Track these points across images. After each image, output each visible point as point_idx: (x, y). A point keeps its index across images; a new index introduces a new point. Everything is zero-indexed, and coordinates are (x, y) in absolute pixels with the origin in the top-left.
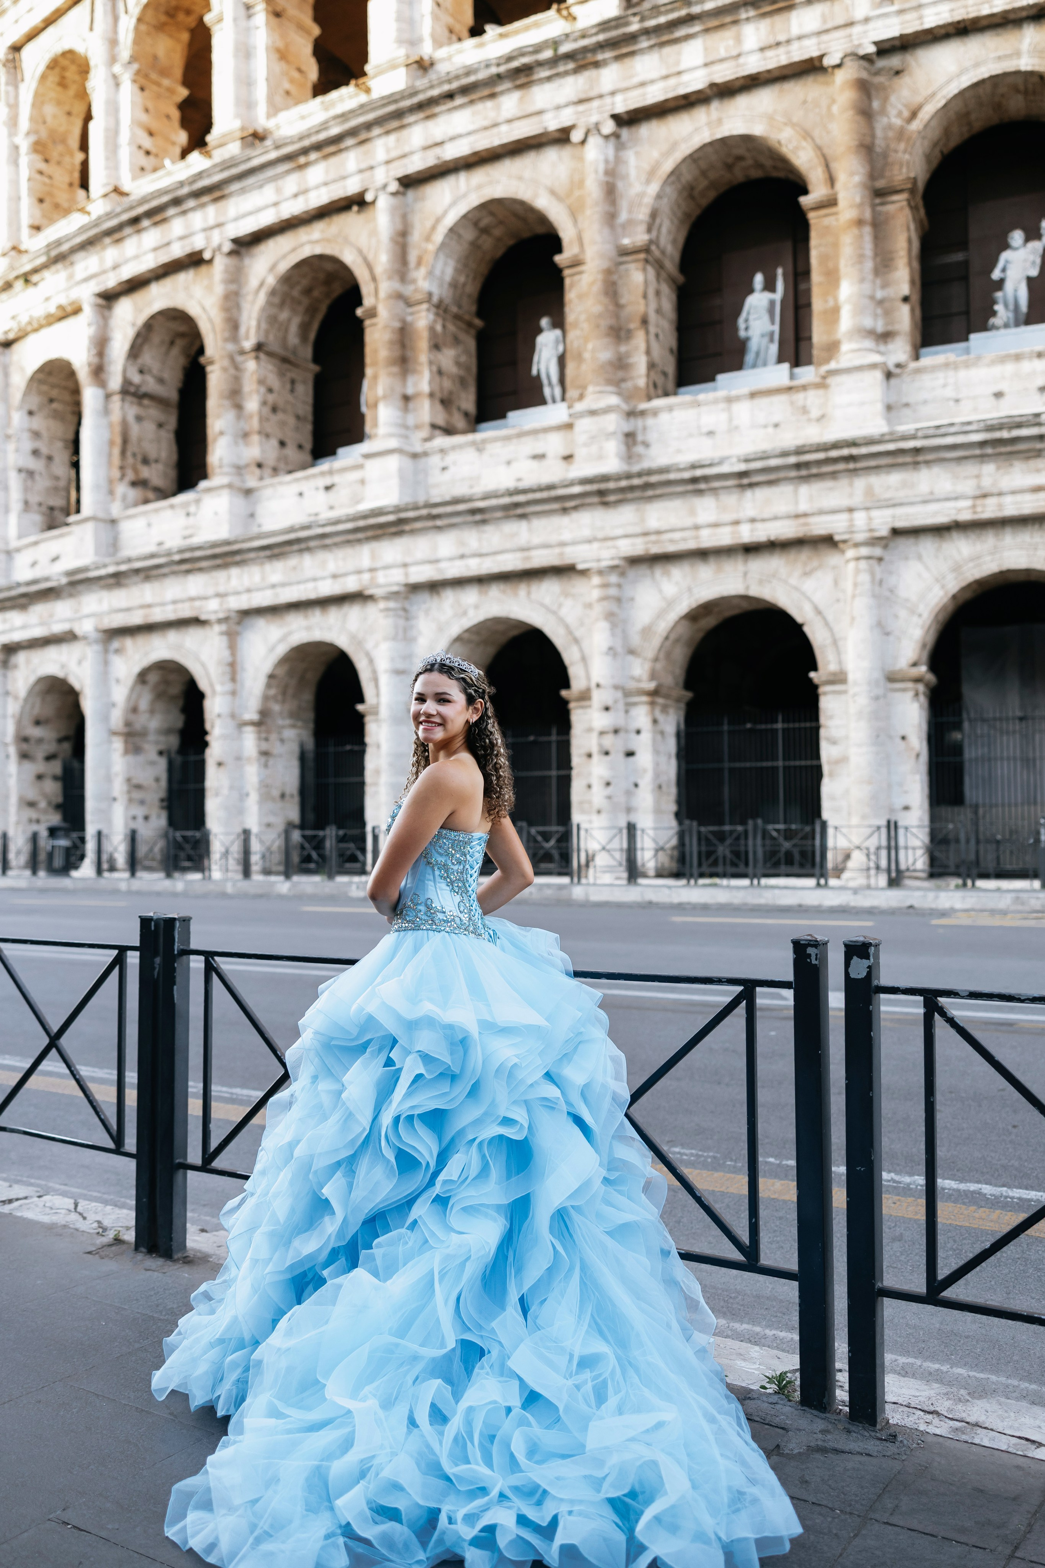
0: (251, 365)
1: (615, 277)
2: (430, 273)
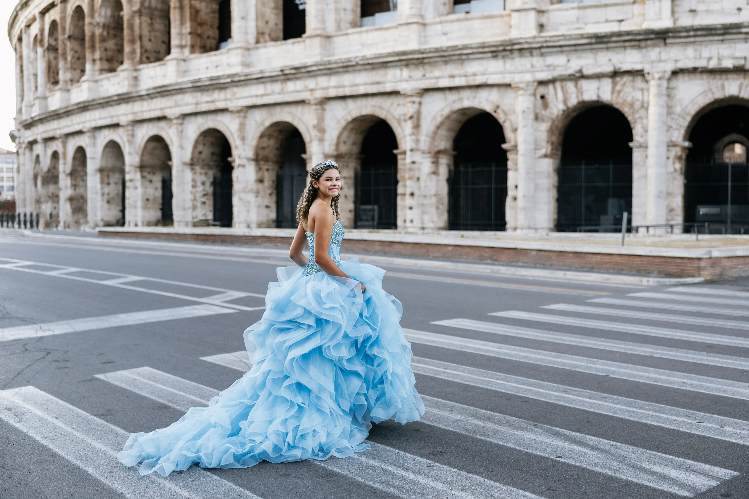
0: (68, 44)
1: (132, 22)
2: (100, 15)
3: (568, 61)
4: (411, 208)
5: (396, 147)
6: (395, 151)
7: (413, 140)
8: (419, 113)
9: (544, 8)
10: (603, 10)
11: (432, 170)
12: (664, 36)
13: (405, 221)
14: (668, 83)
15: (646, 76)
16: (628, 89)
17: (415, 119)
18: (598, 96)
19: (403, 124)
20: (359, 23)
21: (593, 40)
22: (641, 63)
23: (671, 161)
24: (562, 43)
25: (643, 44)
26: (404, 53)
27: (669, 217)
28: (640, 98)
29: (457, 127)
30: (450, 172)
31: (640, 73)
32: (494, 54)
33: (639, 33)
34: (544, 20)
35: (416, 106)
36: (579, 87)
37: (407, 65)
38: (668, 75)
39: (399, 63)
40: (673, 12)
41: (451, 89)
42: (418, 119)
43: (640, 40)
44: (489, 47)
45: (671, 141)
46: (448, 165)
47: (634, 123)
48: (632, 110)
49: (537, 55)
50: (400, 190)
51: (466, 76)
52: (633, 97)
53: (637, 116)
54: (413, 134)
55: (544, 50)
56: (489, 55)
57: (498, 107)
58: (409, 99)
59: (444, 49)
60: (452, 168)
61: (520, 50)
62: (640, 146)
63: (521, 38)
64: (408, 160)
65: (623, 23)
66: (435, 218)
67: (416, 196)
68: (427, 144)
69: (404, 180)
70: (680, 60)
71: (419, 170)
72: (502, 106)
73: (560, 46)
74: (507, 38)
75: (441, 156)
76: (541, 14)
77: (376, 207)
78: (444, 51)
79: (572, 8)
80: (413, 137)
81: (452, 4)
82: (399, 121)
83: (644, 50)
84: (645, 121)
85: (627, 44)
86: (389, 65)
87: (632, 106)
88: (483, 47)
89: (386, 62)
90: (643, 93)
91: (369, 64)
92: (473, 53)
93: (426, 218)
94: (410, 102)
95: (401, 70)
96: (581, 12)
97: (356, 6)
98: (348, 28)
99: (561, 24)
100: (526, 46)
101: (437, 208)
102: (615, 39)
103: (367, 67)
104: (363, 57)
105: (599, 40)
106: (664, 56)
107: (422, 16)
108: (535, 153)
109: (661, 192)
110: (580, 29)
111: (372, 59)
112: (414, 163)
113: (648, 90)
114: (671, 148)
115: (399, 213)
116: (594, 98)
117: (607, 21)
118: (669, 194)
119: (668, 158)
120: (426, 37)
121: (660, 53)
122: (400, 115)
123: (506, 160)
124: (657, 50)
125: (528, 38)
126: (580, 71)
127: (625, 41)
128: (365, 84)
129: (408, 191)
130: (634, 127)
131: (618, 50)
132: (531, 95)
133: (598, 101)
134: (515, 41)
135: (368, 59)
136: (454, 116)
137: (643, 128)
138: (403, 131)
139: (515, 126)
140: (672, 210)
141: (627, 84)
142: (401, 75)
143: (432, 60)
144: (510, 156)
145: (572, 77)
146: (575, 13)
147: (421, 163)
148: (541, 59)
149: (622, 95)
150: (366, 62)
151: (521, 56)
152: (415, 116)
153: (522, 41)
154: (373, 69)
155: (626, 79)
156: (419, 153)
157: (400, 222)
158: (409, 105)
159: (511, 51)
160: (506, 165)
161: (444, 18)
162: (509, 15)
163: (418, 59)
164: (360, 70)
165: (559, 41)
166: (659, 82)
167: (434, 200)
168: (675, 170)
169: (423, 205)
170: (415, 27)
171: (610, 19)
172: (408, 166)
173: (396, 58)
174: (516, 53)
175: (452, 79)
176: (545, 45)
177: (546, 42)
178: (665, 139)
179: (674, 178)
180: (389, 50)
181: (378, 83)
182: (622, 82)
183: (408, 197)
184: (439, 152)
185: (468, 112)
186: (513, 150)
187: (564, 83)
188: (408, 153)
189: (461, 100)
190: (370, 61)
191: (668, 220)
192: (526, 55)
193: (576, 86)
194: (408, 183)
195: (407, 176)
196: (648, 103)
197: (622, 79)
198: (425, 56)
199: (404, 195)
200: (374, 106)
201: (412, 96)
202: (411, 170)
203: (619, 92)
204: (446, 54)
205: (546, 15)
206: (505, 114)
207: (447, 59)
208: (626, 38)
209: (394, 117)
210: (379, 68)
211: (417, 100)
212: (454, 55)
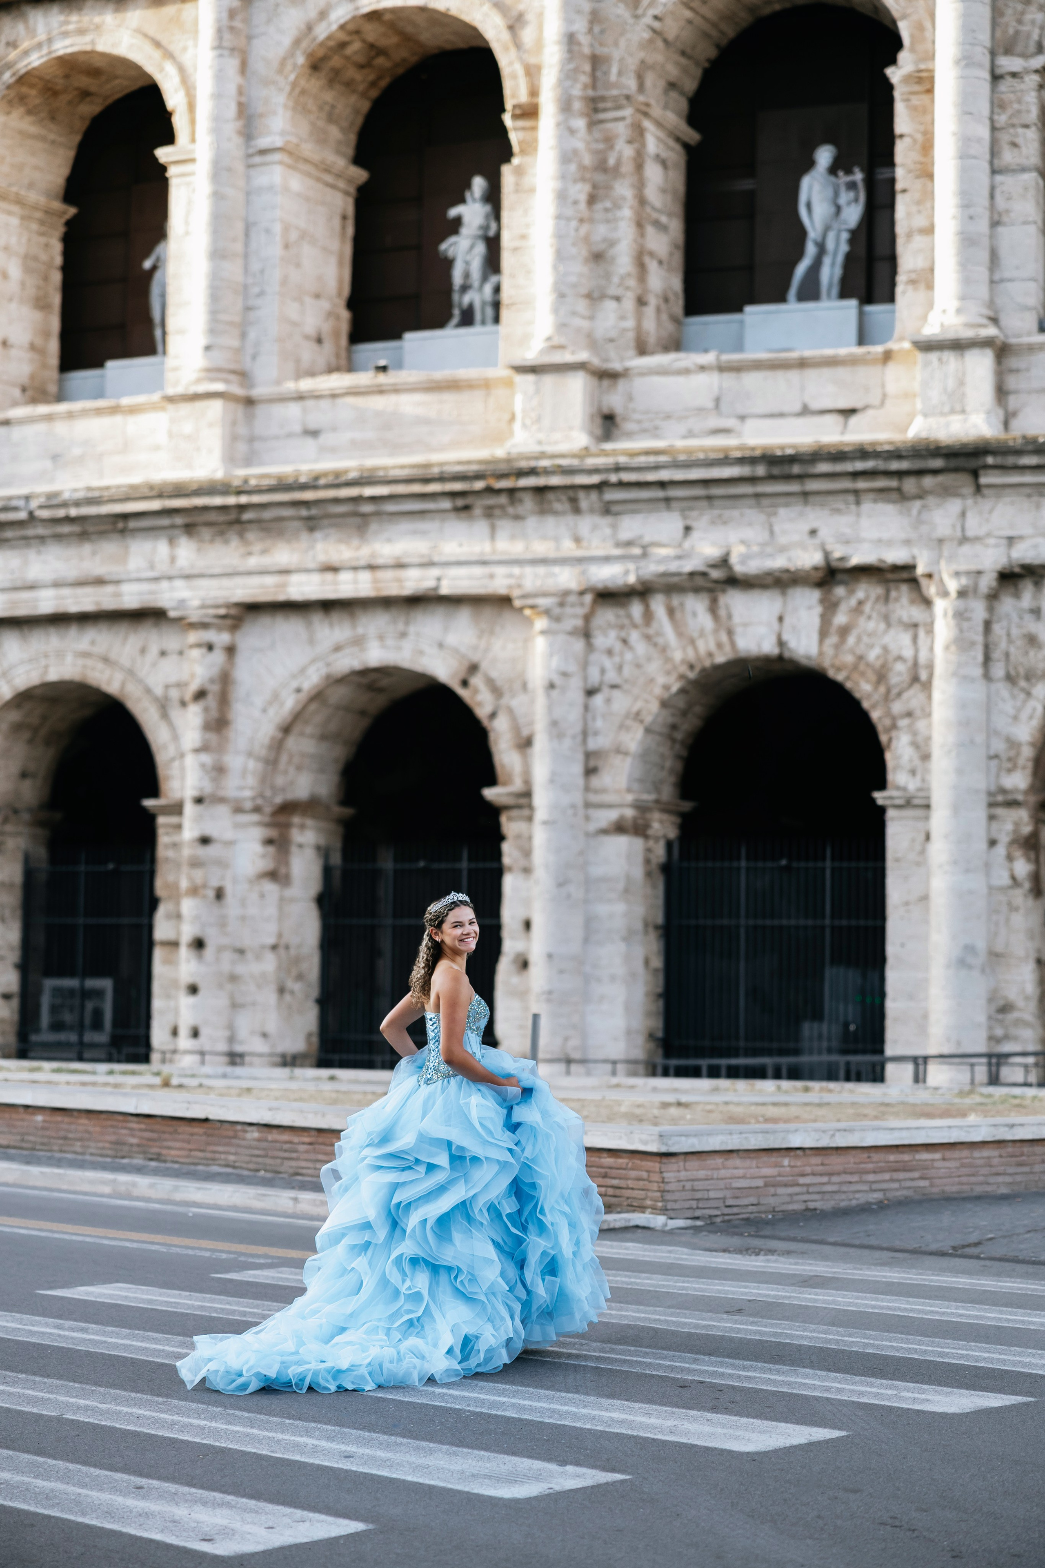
3: (688, 529)
4: (193, 990)
5: (153, 789)
6: (149, 803)
7: (203, 766)
8: (225, 679)
9: (616, 366)
10: (794, 375)
11: (265, 864)
12: (973, 463)
13: (175, 1032)
14: (991, 609)
15: (924, 582)
16: (870, 624)
17: (211, 701)
18: (781, 643)
19: (175, 713)
20: (53, 388)
21: (761, 470)
22: (907, 542)
23: (1001, 850)
24: (664, 475)
25: (910, 485)
26: (179, 490)
27: (999, 1032)
28: (908, 653)
29: (356, 728)
30: (327, 871)
31: (905, 575)
32: (460, 502)
33: (897, 454)
34: (615, 401)
35: (218, 657)
36: (722, 612)
37: (189, 529)
38: (988, 582)
39: (165, 521)
40: (1001, 392)
41: (328, 606)
42: (224, 700)
43: (900, 474)
44: (441, 478)
45: (1003, 791)
46: (324, 852)
47: (888, 730)
48: (882, 689)
49: (592, 511)
50: (162, 930)
51: (372, 567)
52: (885, 649)
53: (897, 707)
54: (203, 748)
55: (610, 495)
56: (446, 504)
57: (473, 668)
58: (193, 637)
59: (303, 479)
60: (336, 859)
61: (540, 491)
62: (908, 804)
63: (542, 455)
64: (189, 833)
65: (854, 420)
66: (272, 1024)
67: (209, 952)
68: (251, 781)
69: (176, 898)
70: (1021, 538)
71: (223, 864)
72: (484, 666)
73: (662, 485)
74: (500, 452)
75: (296, 820)
76: (606, 383)
77: (106, 984)
78: (304, 487)
79: (702, 368)
80: (206, 758)
81: (344, 341)
82: (163, 707)
83: (917, 504)
84: (921, 725)
85: (861, 484)
86: (132, 524)
87: (881, 676)
88: (426, 481)
89: (125, 517)
90: (915, 639)
91: (68, 520)
92: (391, 497)
93: (245, 1024)
94: (199, 645)
95: (171, 541)
96: (729, 380)
97: (47, 334)
98: (15, 404)
99: (668, 417)
100: (555, 480)
101: (281, 990)
102: (824, 467)
103: (66, 529)
104: (51, 496)
105: (776, 471)
106: (973, 525)
107: (243, 376)
108: (587, 818)
109: (970, 949)
110: (726, 431)
111: (77, 504)
112: (205, 841)
113: (930, 630)
114: (1000, 811)
115: (157, 1004)
116: (769, 647)
117: (805, 411)
118: (996, 957)
119: (993, 843)
120: (252, 439)
121: (963, 514)
122: (167, 687)
123: (500, 838)
124: (954, 506)
125: (563, 456)
126: (724, 562)
127: (856, 475)
128: (57, 584)
129: (187, 932)
130: (890, 740)
131: (838, 502)
132: (573, 633)
133: (780, 658)
134: (524, 464)
135: (65, 505)
136: (339, 694)
137: (915, 745)
138: (176, 737)
139: (525, 732)
140: (1005, 1008)
141: (867, 608)
142: (173, 559)
143: (267, 514)
144: (510, 826)
145: (699, 581)
146: (711, 382)
147: (230, 843)
148: (604, 522)
149: (851, 640)
150: (61, 513)
151: (544, 511)
152: (215, 688)
153: (544, 463)
154: (83, 536)
155: (865, 591)
156: (223, 810)
157: (159, 1036)
158: (196, 653)
159: (511, 492)
160: (498, 855)
161: (306, 384)
162: (509, 383)
163: (223, 508)
164: (42, 539)
165: (657, 467)
166: (961, 603)
167: (269, 964)
168: (1015, 882)
169: (233, 978)
170: (216, 407)
171: (815, 405)
172: (186, 852)
173: (155, 505)
174: (528, 503)
175: (329, 576)
176: (613, 478)
177: (618, 469)
178: (981, 782)
179: (1012, 908)
180: (136, 479)
181: (100, 582)
182: (853, 602)
183: (184, 952)
184: (288, 808)
185: (385, 682)
186: (519, 807)
187: (676, 601)
188: (189, 809)
189: (359, 642)
190: (73, 512)
191: (992, 1038)
192: (557, 506)
193: (713, 609)
194: (187, 906)
195: (184, 884)
196: (930, 667)
197: (851, 592)
198: (244, 499)
199: (174, 944)
200: (86, 655)
201: (204, 626)
202: (196, 863)
203: (844, 631)
204: (309, 495)
205: (622, 384)
206: (496, 691)
207: (314, 512)
208: (860, 466)
209: (148, 691)
210: (102, 534)
211: (222, 638)
212: (337, 501)
